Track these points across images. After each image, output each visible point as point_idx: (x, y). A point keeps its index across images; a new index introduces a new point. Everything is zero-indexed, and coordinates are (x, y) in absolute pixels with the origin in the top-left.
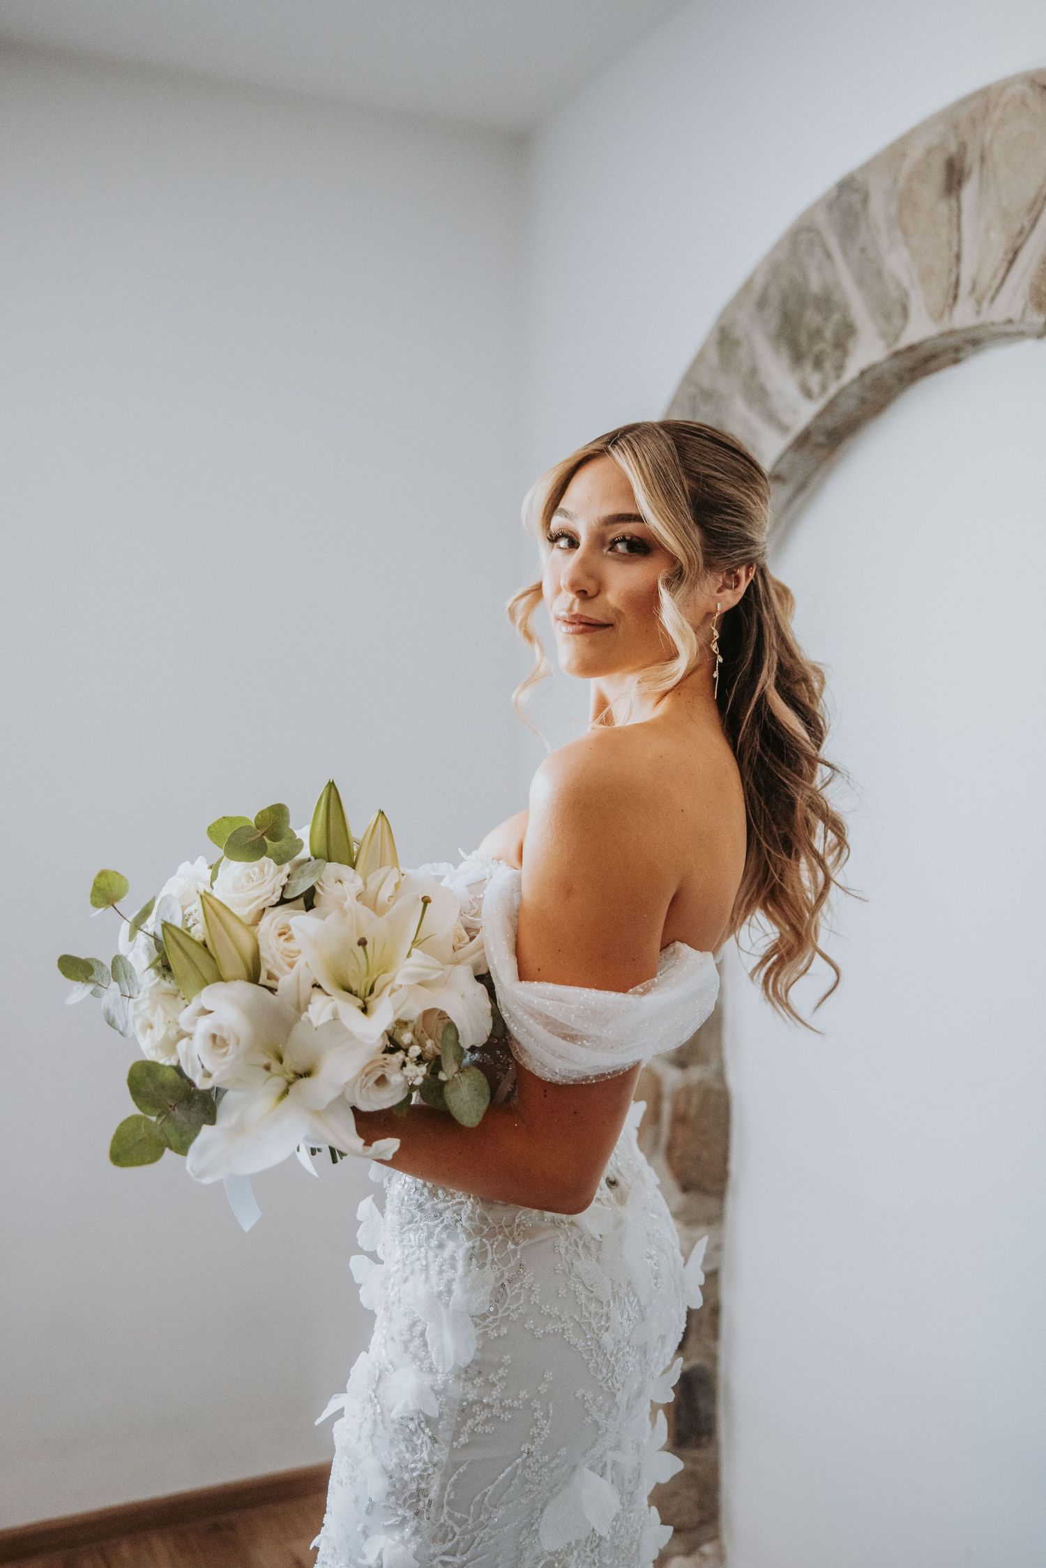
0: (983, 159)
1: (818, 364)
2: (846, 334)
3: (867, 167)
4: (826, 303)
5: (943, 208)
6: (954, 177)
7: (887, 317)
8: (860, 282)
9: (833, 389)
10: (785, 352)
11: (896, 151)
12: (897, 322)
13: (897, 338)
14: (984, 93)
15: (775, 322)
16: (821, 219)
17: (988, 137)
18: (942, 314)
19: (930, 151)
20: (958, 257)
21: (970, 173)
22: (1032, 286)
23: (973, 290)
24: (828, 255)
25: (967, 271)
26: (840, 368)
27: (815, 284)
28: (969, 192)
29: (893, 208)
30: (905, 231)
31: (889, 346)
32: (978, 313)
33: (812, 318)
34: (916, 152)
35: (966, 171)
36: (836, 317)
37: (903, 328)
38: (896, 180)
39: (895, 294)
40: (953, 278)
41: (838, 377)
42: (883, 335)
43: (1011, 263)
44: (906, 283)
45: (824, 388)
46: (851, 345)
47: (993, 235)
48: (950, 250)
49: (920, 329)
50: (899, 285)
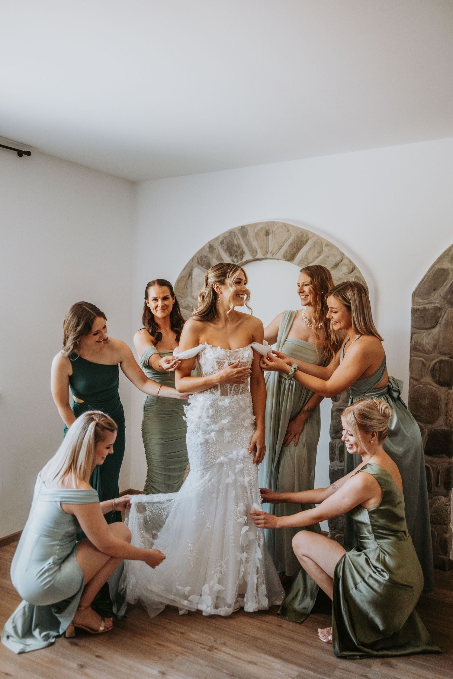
0: (273, 232)
1: (236, 257)
2: (242, 253)
3: (248, 225)
4: (239, 246)
5: (265, 237)
6: (267, 233)
7: (253, 252)
8: (247, 245)
9: (240, 262)
10: (228, 253)
11: (254, 225)
12: (255, 254)
13: (255, 257)
14: (274, 222)
15: (225, 247)
16: (237, 231)
17: (274, 229)
18: (265, 255)
19: (262, 228)
20: (268, 246)
21: (270, 234)
22: (283, 255)
23: (271, 252)
24: (239, 238)
25: (270, 249)
26: (241, 259)
27: (236, 243)
28: (270, 237)
29: (254, 234)
30: (257, 239)
31: (253, 257)
32: (272, 256)
33: (235, 248)
34: (260, 227)
35: (270, 233)
36: (240, 249)
37: (256, 255)
38: (254, 230)
39: (255, 249)
40: (267, 250)
41: (241, 260)
42: (252, 255)
43: (279, 250)
44: (257, 248)
45: (238, 262)
46: (244, 255)
47: (276, 245)
48: (267, 244)
49: (259, 256)
50: (255, 248)
